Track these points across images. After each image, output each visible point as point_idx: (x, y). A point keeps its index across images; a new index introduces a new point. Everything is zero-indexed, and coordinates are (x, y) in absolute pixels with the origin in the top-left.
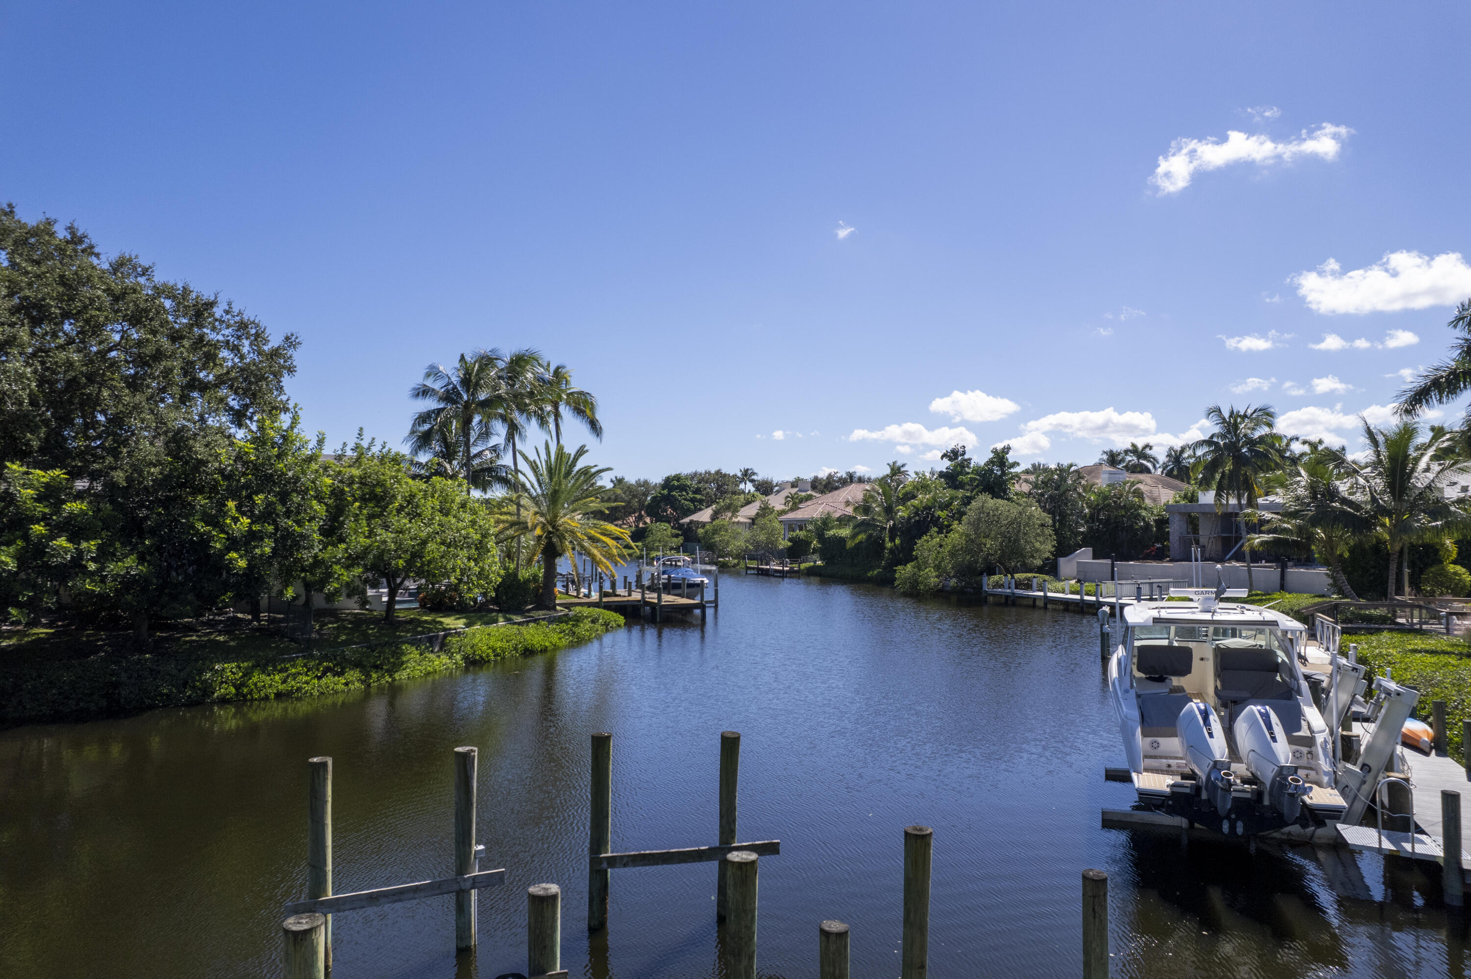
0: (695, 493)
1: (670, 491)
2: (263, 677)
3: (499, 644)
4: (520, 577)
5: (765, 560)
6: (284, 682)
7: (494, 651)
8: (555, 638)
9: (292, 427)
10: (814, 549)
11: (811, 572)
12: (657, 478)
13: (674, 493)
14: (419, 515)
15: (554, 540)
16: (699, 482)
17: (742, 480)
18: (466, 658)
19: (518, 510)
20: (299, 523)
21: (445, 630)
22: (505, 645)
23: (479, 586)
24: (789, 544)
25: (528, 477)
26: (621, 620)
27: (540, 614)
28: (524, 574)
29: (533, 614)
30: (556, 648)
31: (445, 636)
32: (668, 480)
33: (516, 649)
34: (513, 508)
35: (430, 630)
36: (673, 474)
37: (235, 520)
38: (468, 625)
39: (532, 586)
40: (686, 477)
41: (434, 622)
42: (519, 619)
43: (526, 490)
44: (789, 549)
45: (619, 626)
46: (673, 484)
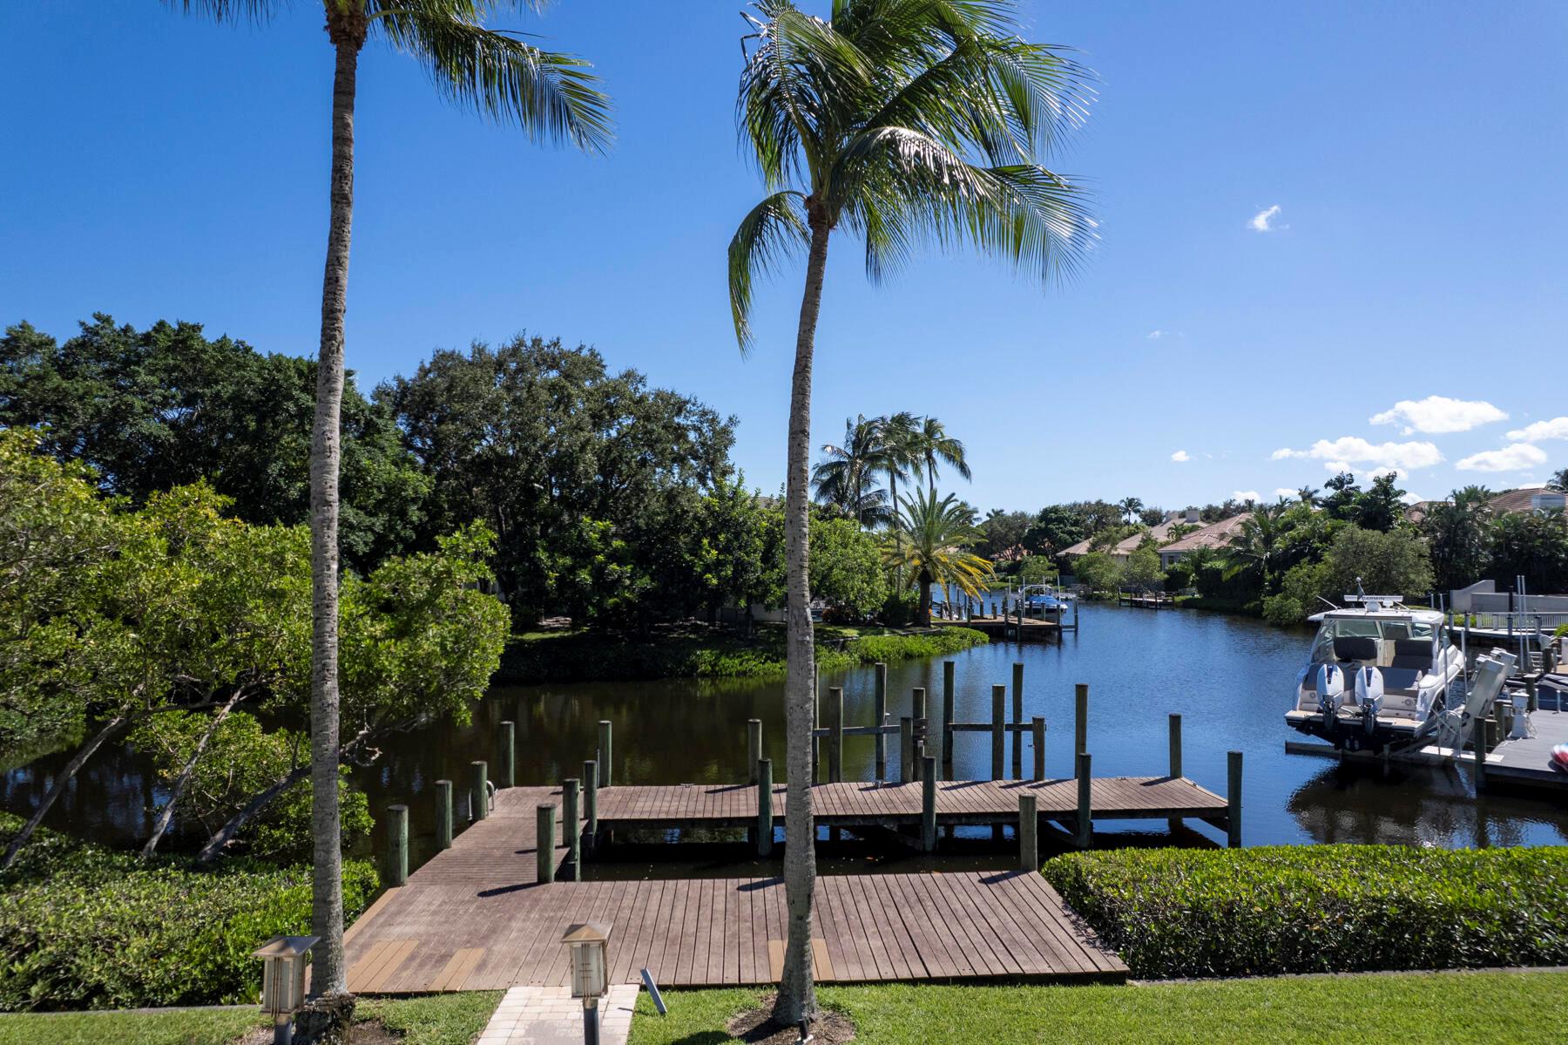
0: (1072, 525)
1: (1047, 524)
2: (728, 660)
3: (886, 648)
4: (901, 598)
5: (1139, 592)
6: (741, 664)
7: (882, 653)
8: (929, 647)
9: (739, 485)
10: (1193, 582)
11: (1187, 605)
12: (1034, 510)
13: (1051, 526)
14: (826, 548)
15: (929, 568)
16: (1079, 515)
17: (1126, 511)
18: (862, 657)
19: (898, 544)
20: (748, 554)
21: (844, 637)
22: (890, 648)
23: (870, 603)
24: (1166, 576)
25: (905, 515)
26: (986, 637)
27: (918, 629)
28: (904, 597)
29: (912, 629)
30: (930, 654)
31: (844, 642)
32: (1046, 512)
33: (899, 653)
34: (895, 542)
35: (833, 637)
36: (1051, 505)
37: (708, 552)
38: (861, 635)
39: (910, 606)
40: (1066, 509)
41: (835, 631)
42: (900, 632)
43: (905, 527)
44: (1166, 581)
45: (984, 642)
46: (1050, 516)
